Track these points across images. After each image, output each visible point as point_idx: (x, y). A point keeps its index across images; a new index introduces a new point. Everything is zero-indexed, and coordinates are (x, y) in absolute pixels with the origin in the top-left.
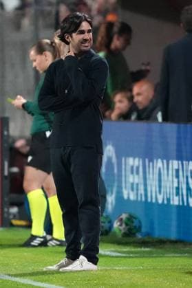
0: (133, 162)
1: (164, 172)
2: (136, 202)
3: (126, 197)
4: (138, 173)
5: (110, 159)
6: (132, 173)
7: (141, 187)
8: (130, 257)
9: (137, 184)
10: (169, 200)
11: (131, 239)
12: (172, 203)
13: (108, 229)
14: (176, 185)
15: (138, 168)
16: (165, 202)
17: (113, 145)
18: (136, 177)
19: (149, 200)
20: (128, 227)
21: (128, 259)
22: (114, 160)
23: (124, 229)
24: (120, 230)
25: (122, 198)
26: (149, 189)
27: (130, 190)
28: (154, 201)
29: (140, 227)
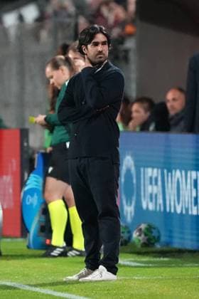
0: (152, 172)
2: (154, 212)
3: (144, 206)
4: (156, 184)
6: (151, 183)
8: (148, 267)
9: (156, 196)
10: (187, 210)
11: (149, 249)
12: (190, 213)
13: (127, 239)
14: (194, 194)
15: (156, 180)
16: (184, 212)
17: (132, 156)
18: (155, 188)
19: (168, 210)
20: (147, 237)
21: (147, 269)
22: (133, 170)
23: (143, 239)
24: (139, 241)
25: (142, 208)
26: (167, 198)
27: (149, 200)
28: (172, 211)
29: (159, 237)
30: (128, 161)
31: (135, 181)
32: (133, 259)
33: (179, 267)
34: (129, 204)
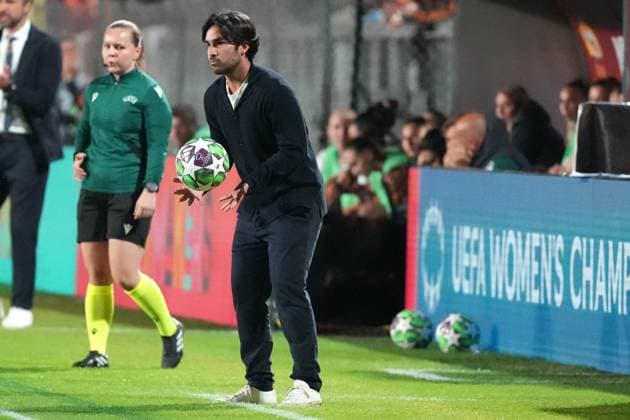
0: (471, 233)
1: (518, 252)
2: (472, 297)
3: (457, 288)
4: (476, 251)
5: (433, 228)
6: (468, 250)
7: (482, 275)
8: (456, 383)
9: (475, 270)
10: (523, 296)
11: (463, 355)
12: (528, 300)
13: (426, 337)
14: (535, 272)
15: (477, 243)
16: (518, 298)
17: (440, 207)
18: (474, 257)
19: (493, 295)
20: (458, 336)
21: (454, 386)
22: (441, 231)
23: (452, 338)
24: (446, 341)
26: (493, 279)
27: (464, 277)
28: (500, 296)
29: (477, 336)
30: (434, 214)
31: (442, 247)
32: (433, 370)
33: (505, 383)
34: (432, 282)
